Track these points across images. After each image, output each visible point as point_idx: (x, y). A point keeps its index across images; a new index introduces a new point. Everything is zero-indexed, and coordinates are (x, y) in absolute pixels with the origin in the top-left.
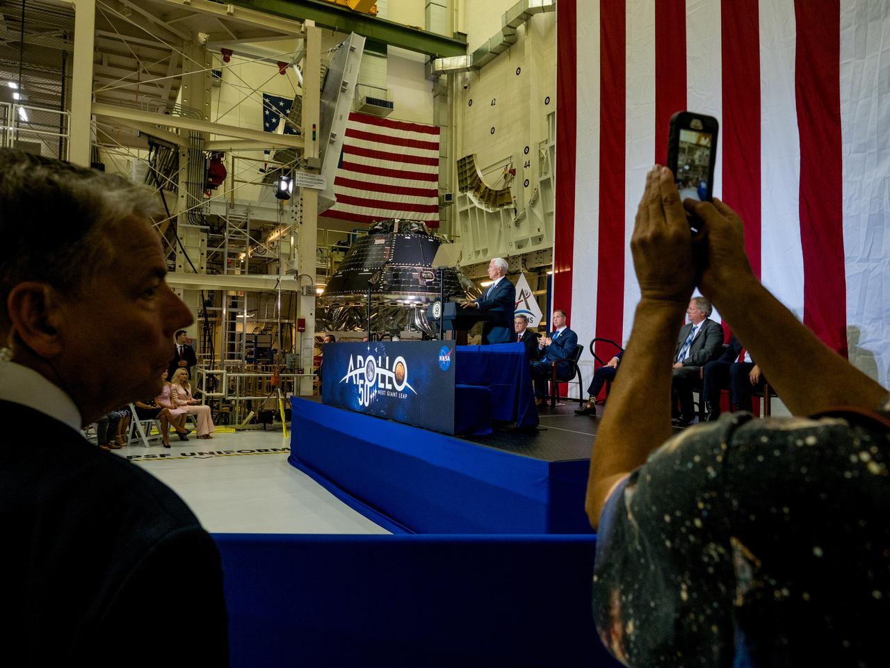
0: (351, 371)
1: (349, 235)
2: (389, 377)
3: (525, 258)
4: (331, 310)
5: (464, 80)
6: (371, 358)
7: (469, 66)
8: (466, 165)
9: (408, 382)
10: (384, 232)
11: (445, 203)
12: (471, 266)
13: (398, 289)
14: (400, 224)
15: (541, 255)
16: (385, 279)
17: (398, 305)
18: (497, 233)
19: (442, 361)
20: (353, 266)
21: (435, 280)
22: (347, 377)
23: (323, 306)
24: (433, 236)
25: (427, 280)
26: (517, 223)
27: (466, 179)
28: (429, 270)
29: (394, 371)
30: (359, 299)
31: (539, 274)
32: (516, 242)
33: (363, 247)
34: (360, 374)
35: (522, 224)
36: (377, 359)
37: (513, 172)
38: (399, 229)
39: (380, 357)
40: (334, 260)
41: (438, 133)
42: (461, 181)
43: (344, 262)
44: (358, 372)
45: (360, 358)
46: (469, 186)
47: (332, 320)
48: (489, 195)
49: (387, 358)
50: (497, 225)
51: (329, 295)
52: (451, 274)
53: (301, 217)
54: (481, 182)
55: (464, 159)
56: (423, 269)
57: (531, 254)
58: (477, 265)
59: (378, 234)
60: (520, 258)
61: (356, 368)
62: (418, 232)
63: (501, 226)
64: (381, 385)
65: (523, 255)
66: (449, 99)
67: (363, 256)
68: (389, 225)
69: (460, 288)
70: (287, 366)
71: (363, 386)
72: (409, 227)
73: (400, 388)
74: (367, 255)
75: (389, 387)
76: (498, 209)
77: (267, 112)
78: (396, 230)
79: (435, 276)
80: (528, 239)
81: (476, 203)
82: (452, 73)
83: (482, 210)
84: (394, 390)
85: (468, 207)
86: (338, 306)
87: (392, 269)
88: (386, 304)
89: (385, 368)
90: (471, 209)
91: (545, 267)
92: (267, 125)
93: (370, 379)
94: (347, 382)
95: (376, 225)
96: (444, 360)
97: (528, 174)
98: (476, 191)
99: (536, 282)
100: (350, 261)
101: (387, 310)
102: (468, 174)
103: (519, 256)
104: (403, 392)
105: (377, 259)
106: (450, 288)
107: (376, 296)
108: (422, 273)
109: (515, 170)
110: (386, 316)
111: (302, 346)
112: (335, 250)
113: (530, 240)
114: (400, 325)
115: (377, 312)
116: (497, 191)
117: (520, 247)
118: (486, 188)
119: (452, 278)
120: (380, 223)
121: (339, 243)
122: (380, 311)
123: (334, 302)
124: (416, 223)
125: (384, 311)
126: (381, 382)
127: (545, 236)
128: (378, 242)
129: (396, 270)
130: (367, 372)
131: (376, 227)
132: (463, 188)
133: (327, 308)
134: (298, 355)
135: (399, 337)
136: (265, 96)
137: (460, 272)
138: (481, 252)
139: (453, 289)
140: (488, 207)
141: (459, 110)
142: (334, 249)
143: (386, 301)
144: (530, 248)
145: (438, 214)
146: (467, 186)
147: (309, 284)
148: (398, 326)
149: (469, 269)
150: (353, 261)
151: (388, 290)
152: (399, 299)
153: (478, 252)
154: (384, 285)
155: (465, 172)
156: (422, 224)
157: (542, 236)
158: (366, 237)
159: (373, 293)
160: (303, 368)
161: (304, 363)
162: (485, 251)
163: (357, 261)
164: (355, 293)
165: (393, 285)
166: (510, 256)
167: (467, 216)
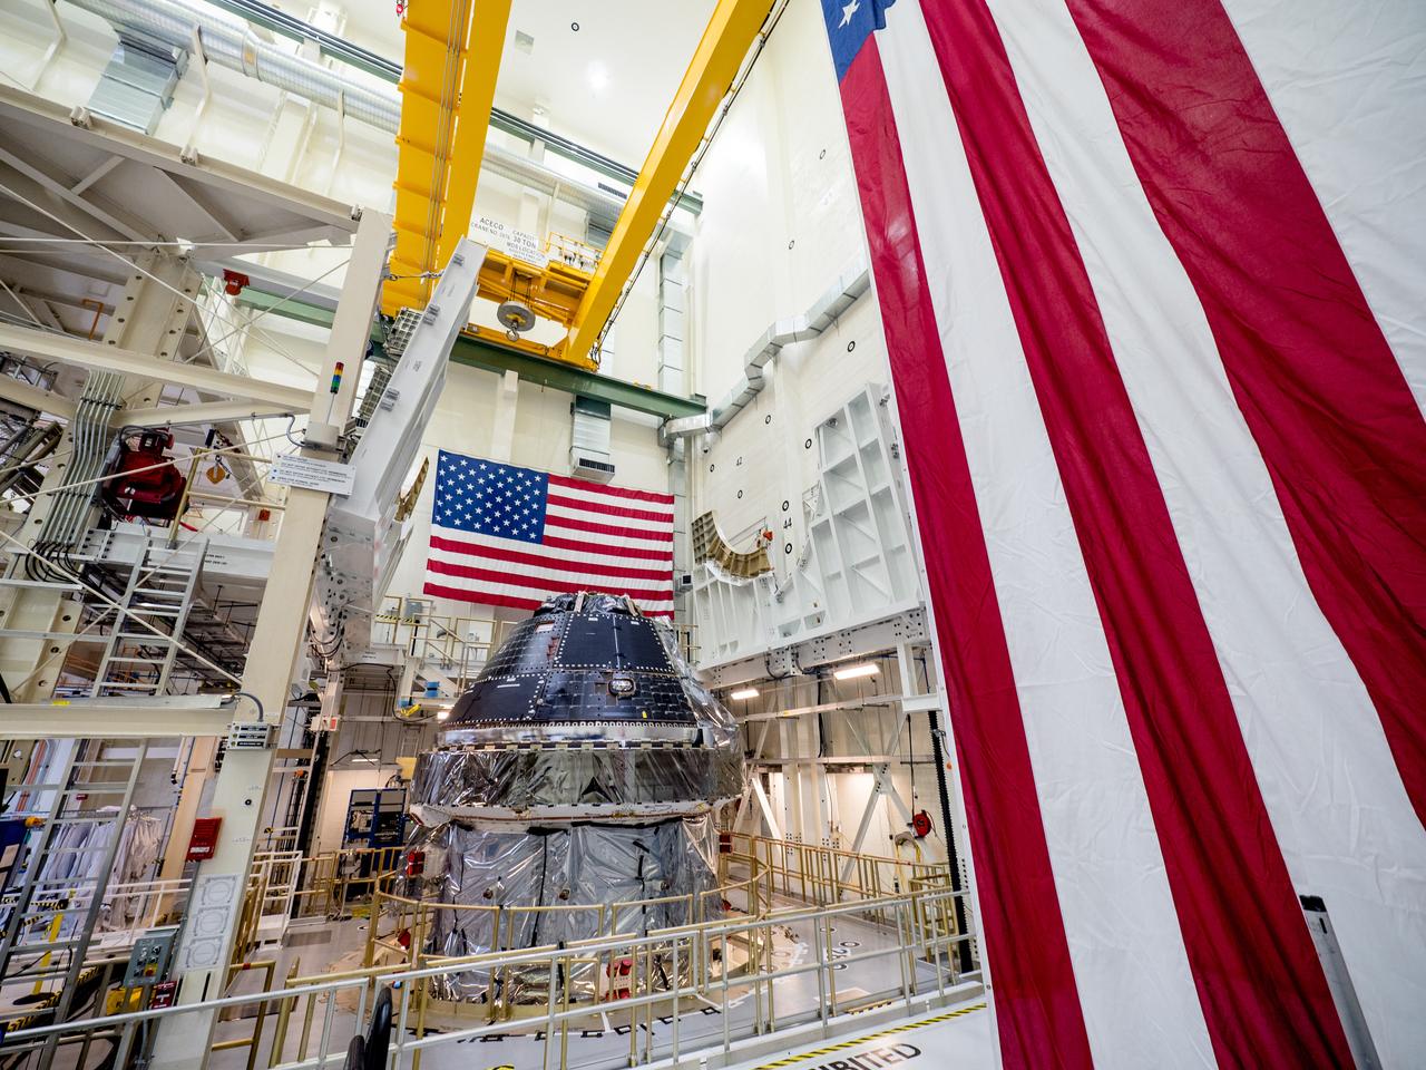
3: (796, 651)
5: (704, 444)
7: (708, 425)
8: (703, 526)
11: (684, 588)
12: (715, 669)
13: (564, 714)
14: (585, 598)
15: (823, 645)
16: (542, 695)
18: (751, 616)
20: (493, 673)
21: (637, 694)
25: (621, 695)
26: (780, 599)
27: (704, 545)
28: (626, 675)
31: (819, 677)
32: (780, 627)
33: (518, 638)
35: (787, 599)
37: (769, 536)
41: (673, 502)
42: (697, 549)
46: (708, 555)
48: (737, 561)
50: (749, 603)
51: (448, 726)
52: (669, 680)
54: (724, 546)
55: (701, 519)
57: (806, 643)
58: (724, 667)
60: (789, 653)
62: (614, 610)
63: (755, 605)
65: (792, 646)
66: (686, 468)
68: (567, 600)
69: (685, 706)
72: (599, 603)
74: (520, 652)
76: (750, 580)
77: (442, 472)
78: (577, 608)
79: (638, 686)
80: (799, 621)
81: (718, 575)
82: (689, 437)
83: (727, 584)
85: (708, 582)
87: (557, 675)
90: (711, 584)
91: (829, 666)
92: (441, 488)
97: (789, 536)
98: (718, 559)
99: (815, 689)
100: (496, 664)
102: (707, 538)
103: (787, 649)
105: (534, 659)
106: (666, 708)
108: (612, 680)
109: (771, 533)
113: (803, 622)
116: (747, 556)
117: (787, 634)
118: (732, 553)
119: (671, 689)
120: (553, 599)
124: (612, 597)
127: (827, 613)
128: (541, 628)
132: (700, 558)
136: (442, 453)
137: (687, 678)
138: (728, 647)
139: (671, 709)
140: (736, 580)
141: (700, 479)
144: (803, 635)
145: (673, 602)
146: (705, 555)
149: (713, 673)
150: (501, 663)
151: (544, 718)
153: (724, 648)
154: (537, 707)
155: (703, 535)
157: (822, 613)
159: (515, 723)
160: (181, 981)
161: (190, 960)
162: (735, 644)
163: (507, 662)
164: (484, 725)
165: (555, 707)
166: (772, 648)
167: (708, 596)
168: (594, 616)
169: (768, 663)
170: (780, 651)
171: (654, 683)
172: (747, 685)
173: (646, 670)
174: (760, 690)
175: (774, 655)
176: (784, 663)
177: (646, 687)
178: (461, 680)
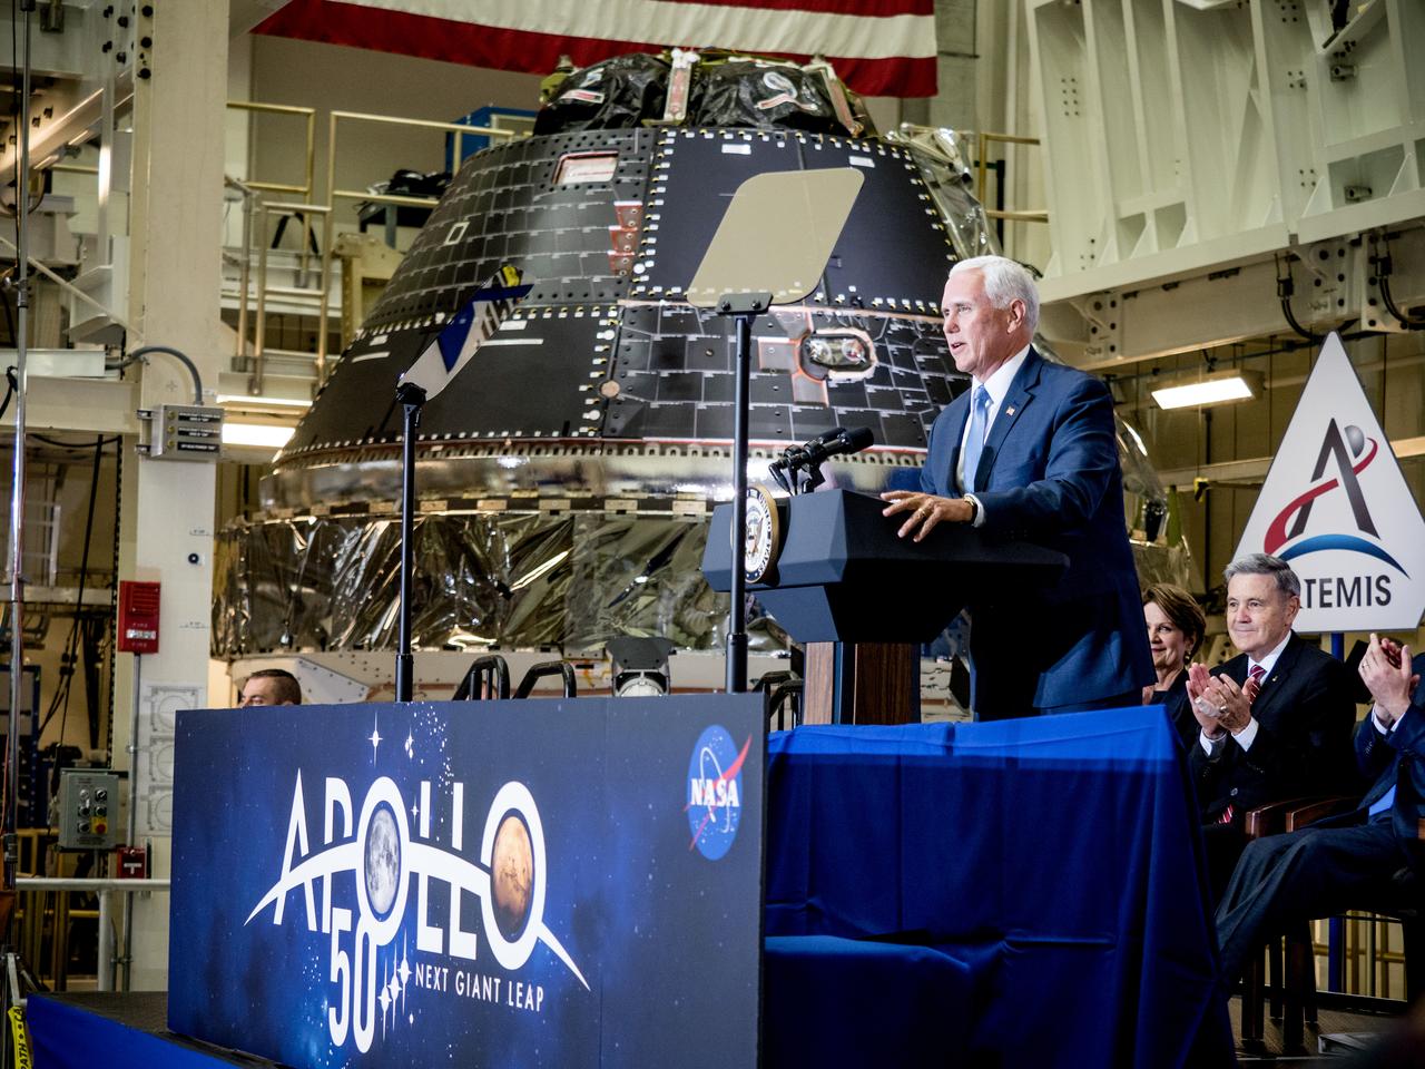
0: (298, 860)
1: (450, 135)
2: (465, 893)
3: (1385, 252)
4: (328, 535)
6: (384, 789)
9: (549, 919)
10: (615, 122)
12: (1098, 300)
13: (682, 424)
14: (698, 76)
17: (679, 509)
18: (1237, 119)
19: (703, 810)
20: (444, 303)
21: (881, 376)
22: (278, 893)
23: (284, 517)
24: (874, 142)
25: (838, 377)
26: (1343, 67)
28: (848, 322)
29: (486, 859)
30: (478, 477)
32: (1332, 167)
33: (503, 201)
34: (336, 876)
36: (411, 798)
38: (694, 105)
39: (426, 787)
40: (360, 271)
43: (403, 281)
44: (327, 864)
45: (336, 789)
47: (328, 590)
49: (458, 788)
50: (1232, 76)
51: (318, 456)
53: (146, 43)
56: (818, 317)
57: (1413, 229)
58: (1131, 293)
59: (580, 133)
60: (1361, 254)
61: (317, 846)
62: (795, 119)
63: (1255, 82)
64: (429, 939)
65: (1373, 235)
67: (497, 247)
68: (641, 81)
70: (65, 833)
71: (347, 941)
72: (745, 95)
73: (511, 955)
74: (519, 244)
75: (464, 946)
78: (675, 109)
79: (882, 353)
80: (1397, 153)
84: (485, 963)
86: (360, 514)
87: (649, 318)
88: (611, 506)
89: (446, 846)
93: (381, 903)
94: (278, 920)
95: (570, 84)
96: (710, 801)
100: (428, 281)
101: (620, 535)
103: (1356, 243)
104: (526, 974)
105: (571, 265)
107: (565, 461)
108: (808, 335)
110: (612, 569)
111: (145, 730)
112: (379, 218)
113: (1410, 155)
114: (691, 616)
115: (567, 542)
117: (1356, 191)
120: (595, 75)
121: (398, 182)
122: (580, 541)
123: (346, 492)
124: (782, 72)
125: (603, 541)
126: (431, 923)
128: (576, 173)
129: (669, 325)
130: (368, 865)
131: (572, 95)
133: (303, 528)
134: (124, 775)
135: (661, 680)
138: (1151, 223)
142: (371, 217)
143: (616, 487)
145: (929, 21)
147: (183, 398)
148: (677, 622)
149: (1087, 313)
150: (446, 277)
151: (626, 432)
152: (682, 481)
153: (1134, 225)
154: (605, 405)
156: (817, 78)
158: (518, 150)
159: (547, 445)
160: (149, 848)
161: (153, 818)
162: (1173, 217)
163: (466, 273)
164: (455, 446)
165: (655, 404)
166: (1302, 241)
167: (1082, 31)
168: (738, 140)
169: (1287, 287)
170: (1327, 250)
171: (928, 347)
172: (1209, 364)
173: (900, 310)
174: (1256, 380)
175: (1310, 263)
176: (1341, 290)
177: (905, 359)
178: (251, 315)
